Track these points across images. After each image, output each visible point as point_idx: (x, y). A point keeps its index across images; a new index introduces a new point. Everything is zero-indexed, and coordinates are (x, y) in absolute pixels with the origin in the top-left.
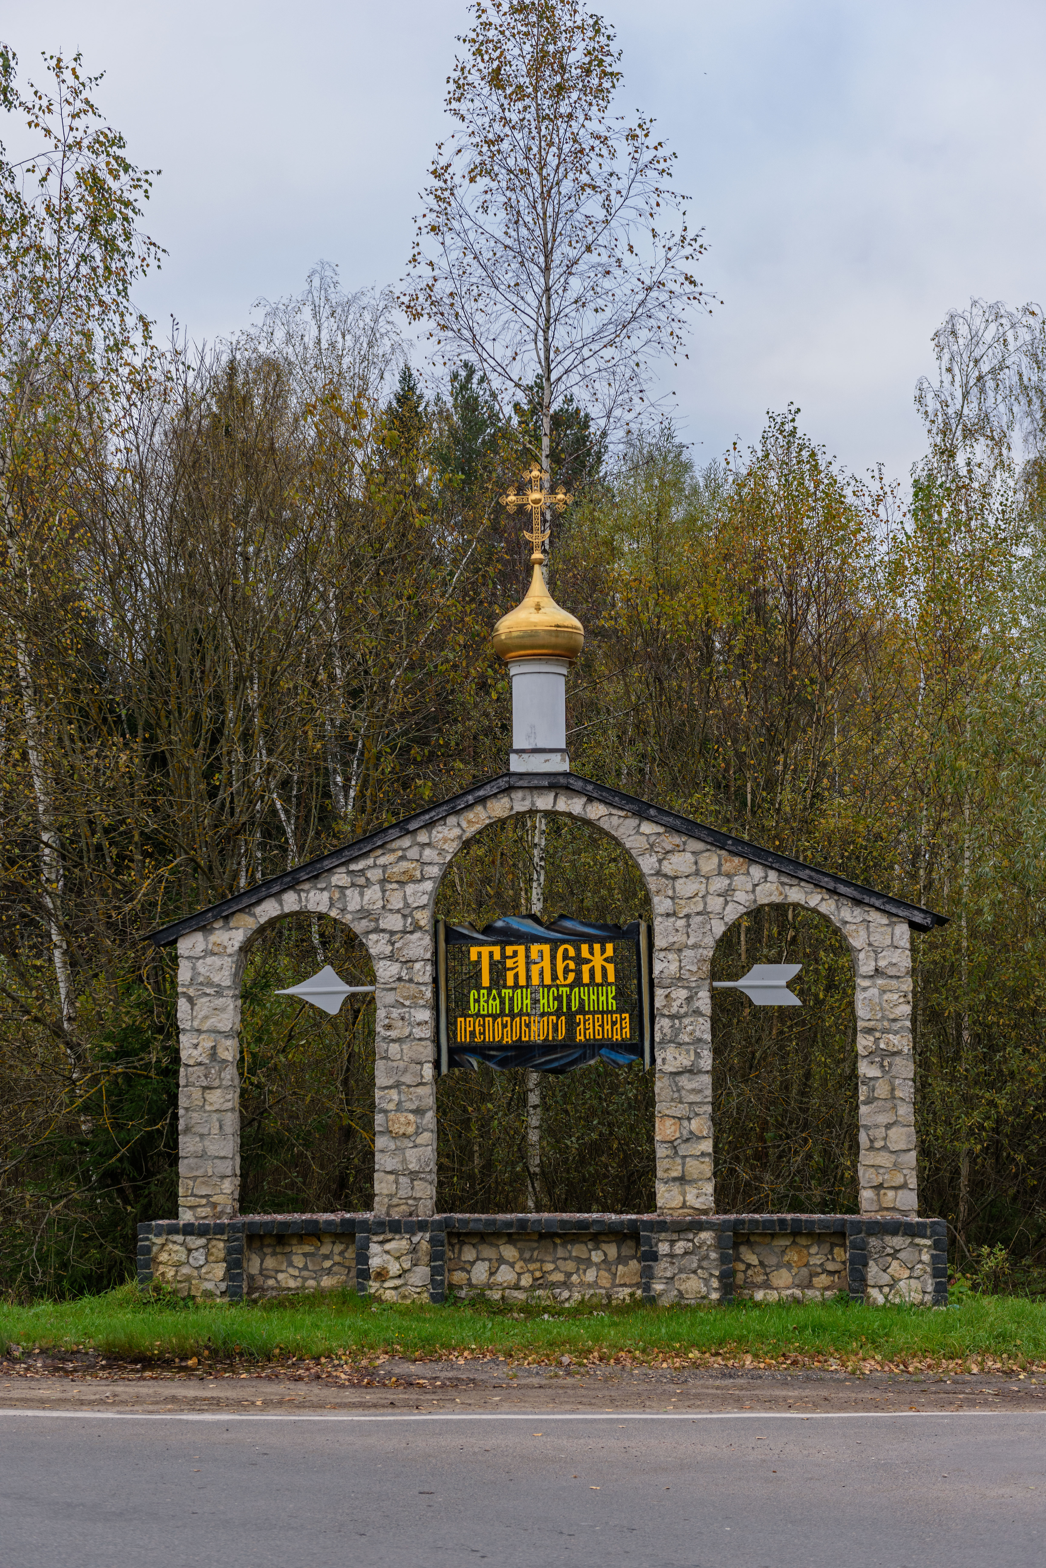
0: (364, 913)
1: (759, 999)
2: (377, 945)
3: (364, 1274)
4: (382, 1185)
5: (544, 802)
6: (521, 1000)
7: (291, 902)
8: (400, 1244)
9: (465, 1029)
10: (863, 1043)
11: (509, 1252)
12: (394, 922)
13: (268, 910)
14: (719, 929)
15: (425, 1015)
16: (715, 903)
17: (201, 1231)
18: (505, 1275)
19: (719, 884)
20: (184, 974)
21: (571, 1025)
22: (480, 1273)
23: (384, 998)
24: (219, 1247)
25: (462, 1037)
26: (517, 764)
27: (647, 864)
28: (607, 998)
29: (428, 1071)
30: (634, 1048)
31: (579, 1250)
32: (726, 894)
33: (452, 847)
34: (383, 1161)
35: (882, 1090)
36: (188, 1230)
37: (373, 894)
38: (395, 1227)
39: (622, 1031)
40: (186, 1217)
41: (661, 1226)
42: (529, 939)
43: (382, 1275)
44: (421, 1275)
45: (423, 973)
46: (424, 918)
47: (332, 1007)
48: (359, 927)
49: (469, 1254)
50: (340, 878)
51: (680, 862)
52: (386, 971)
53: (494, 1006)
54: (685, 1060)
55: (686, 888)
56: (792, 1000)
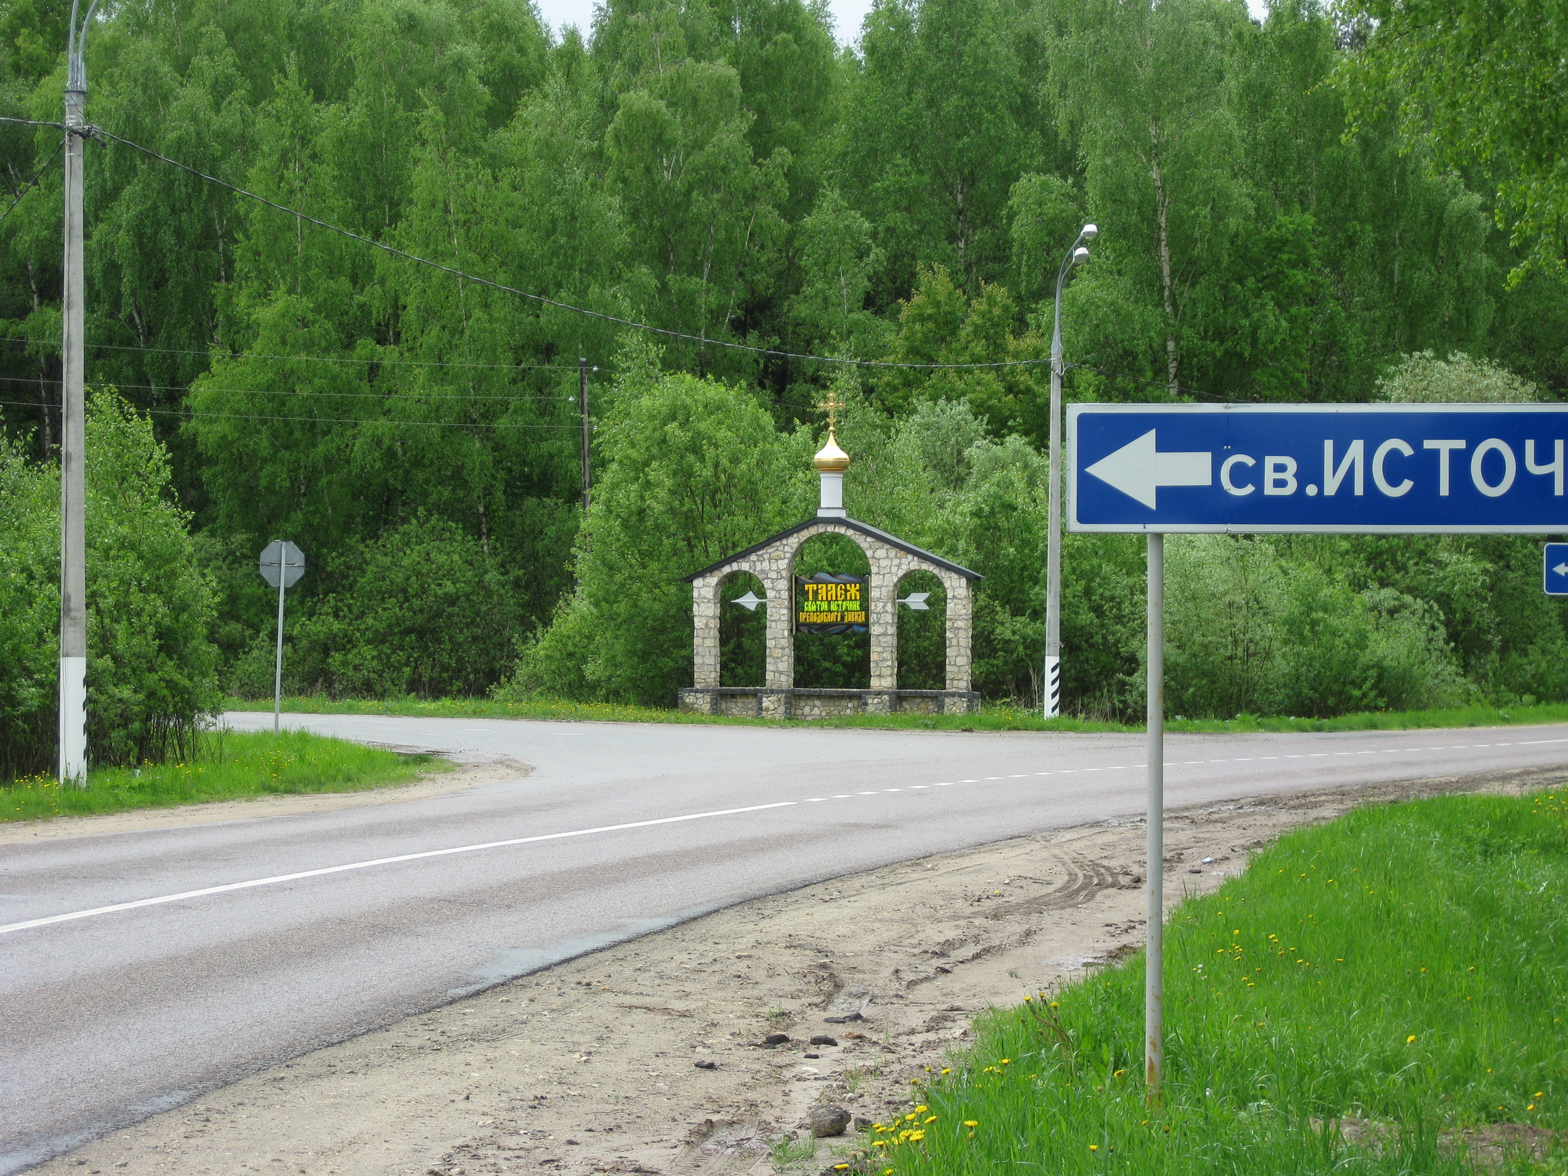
0: (763, 571)
1: (913, 607)
2: (767, 584)
3: (761, 709)
4: (769, 676)
5: (830, 529)
6: (825, 606)
7: (735, 566)
8: (773, 698)
9: (802, 616)
10: (948, 624)
11: (818, 703)
12: (773, 575)
13: (727, 570)
14: (895, 580)
15: (785, 611)
16: (894, 569)
17: (702, 691)
18: (816, 711)
19: (896, 562)
20: (695, 594)
21: (843, 618)
22: (807, 710)
23: (769, 605)
24: (708, 698)
25: (802, 620)
26: (821, 514)
27: (869, 554)
28: (856, 606)
29: (786, 633)
30: (866, 624)
31: (844, 703)
32: (899, 566)
33: (795, 546)
34: (769, 667)
35: (954, 642)
36: (697, 691)
37: (766, 564)
38: (772, 692)
39: (861, 619)
40: (697, 686)
41: (870, 693)
42: (827, 583)
43: (767, 709)
44: (782, 709)
45: (785, 595)
46: (784, 573)
47: (752, 607)
48: (760, 577)
49: (802, 704)
50: (753, 557)
51: (881, 553)
52: (770, 594)
53: (814, 608)
54: (882, 630)
55: (883, 563)
56: (925, 607)
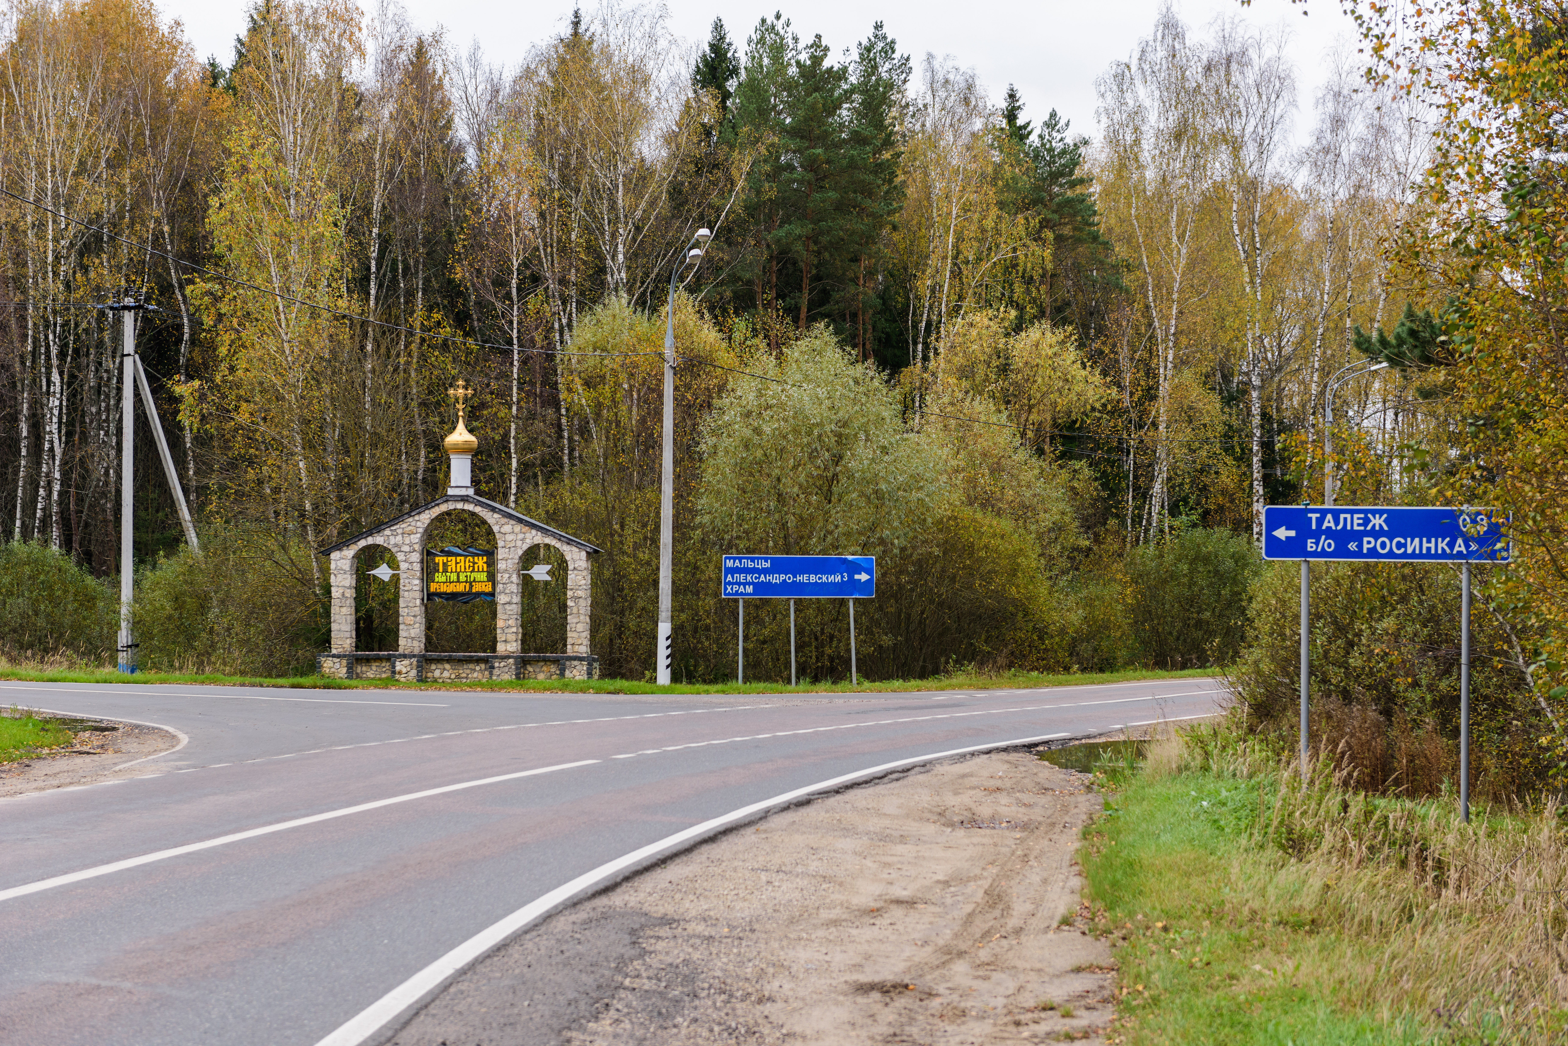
0: (396, 545)
1: (536, 578)
2: (400, 557)
3: (394, 672)
4: (402, 642)
5: (460, 506)
6: (454, 577)
7: (370, 541)
8: (406, 662)
9: (433, 587)
10: (570, 594)
11: (447, 666)
12: (406, 548)
13: (362, 543)
14: (520, 552)
15: (417, 582)
16: (519, 543)
17: (338, 656)
18: (446, 674)
19: (521, 536)
20: (333, 566)
21: (471, 586)
22: (437, 673)
23: (403, 576)
24: (344, 662)
25: (432, 590)
26: (450, 492)
27: (496, 529)
28: (483, 576)
29: (418, 602)
30: (492, 594)
31: (471, 666)
32: (523, 540)
33: (427, 522)
34: (402, 633)
35: (575, 610)
36: (334, 656)
37: (399, 538)
38: (405, 656)
39: (489, 589)
40: (334, 651)
41: (496, 657)
42: (457, 555)
43: (400, 673)
44: (414, 673)
45: (417, 567)
46: (417, 547)
47: (386, 578)
48: (394, 550)
49: (433, 667)
50: (387, 532)
51: (507, 528)
52: (403, 566)
53: (444, 579)
54: (507, 599)
55: (509, 537)
56: (548, 578)
